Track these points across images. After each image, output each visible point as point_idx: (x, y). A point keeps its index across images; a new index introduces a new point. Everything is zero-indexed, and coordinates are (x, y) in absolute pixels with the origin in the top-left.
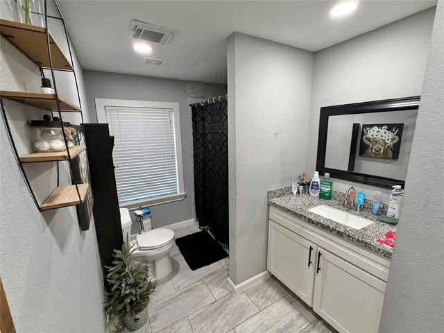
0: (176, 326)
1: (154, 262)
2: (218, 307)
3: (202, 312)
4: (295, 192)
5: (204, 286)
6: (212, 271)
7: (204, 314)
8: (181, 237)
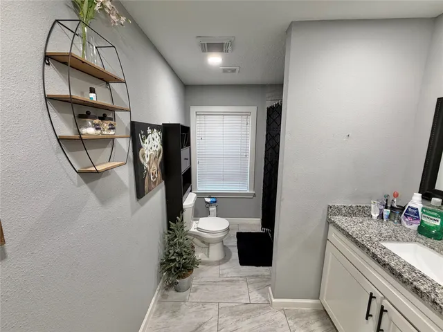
0: (208, 306)
1: (209, 244)
2: (250, 310)
3: (233, 307)
4: (375, 215)
5: (245, 284)
6: (259, 273)
7: (234, 309)
8: (243, 231)
